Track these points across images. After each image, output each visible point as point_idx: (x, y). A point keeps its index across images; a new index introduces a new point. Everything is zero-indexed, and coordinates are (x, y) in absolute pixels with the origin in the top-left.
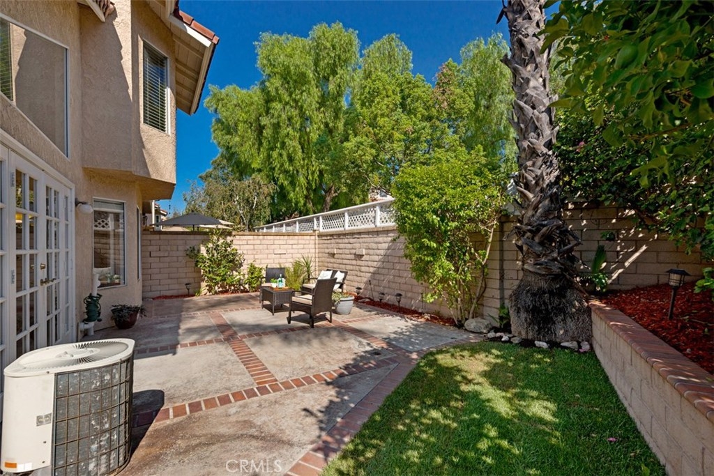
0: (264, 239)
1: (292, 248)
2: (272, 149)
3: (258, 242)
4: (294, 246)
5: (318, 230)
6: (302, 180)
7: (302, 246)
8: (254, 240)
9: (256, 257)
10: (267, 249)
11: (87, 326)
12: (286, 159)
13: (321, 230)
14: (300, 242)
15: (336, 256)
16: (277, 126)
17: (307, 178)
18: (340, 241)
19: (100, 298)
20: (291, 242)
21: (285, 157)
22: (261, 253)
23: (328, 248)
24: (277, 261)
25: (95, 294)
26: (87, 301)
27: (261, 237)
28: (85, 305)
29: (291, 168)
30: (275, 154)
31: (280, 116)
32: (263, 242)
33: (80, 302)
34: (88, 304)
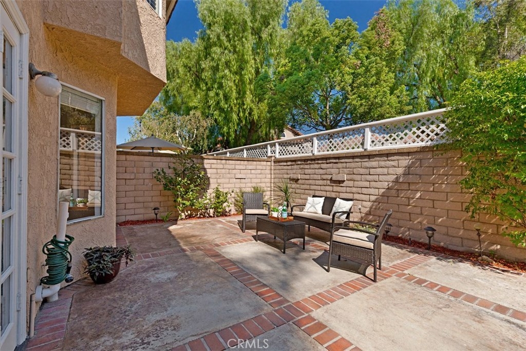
0: (226, 164)
1: (251, 174)
2: (209, 89)
3: (221, 166)
4: (253, 171)
5: (275, 157)
6: (235, 117)
7: (259, 171)
8: (217, 164)
9: (219, 181)
10: (229, 173)
11: (47, 293)
12: (222, 98)
13: (277, 156)
14: (259, 167)
15: (300, 181)
16: (215, 69)
17: (238, 116)
18: (306, 166)
19: (70, 243)
20: (250, 167)
21: (221, 96)
22: (223, 177)
23: (287, 174)
24: (237, 186)
25: (62, 238)
26: (48, 250)
27: (224, 161)
28: (45, 257)
29: (226, 106)
30: (212, 94)
31: (219, 60)
32: (226, 166)
33: (37, 251)
34: (51, 254)
